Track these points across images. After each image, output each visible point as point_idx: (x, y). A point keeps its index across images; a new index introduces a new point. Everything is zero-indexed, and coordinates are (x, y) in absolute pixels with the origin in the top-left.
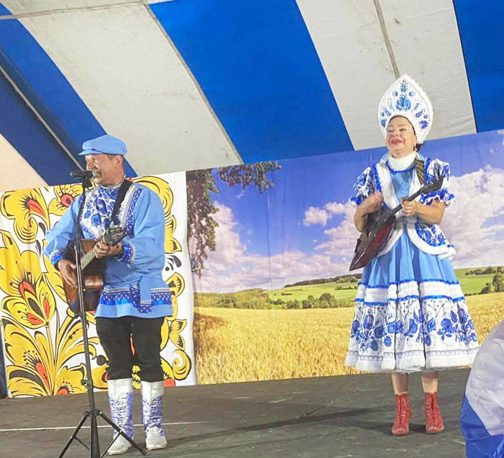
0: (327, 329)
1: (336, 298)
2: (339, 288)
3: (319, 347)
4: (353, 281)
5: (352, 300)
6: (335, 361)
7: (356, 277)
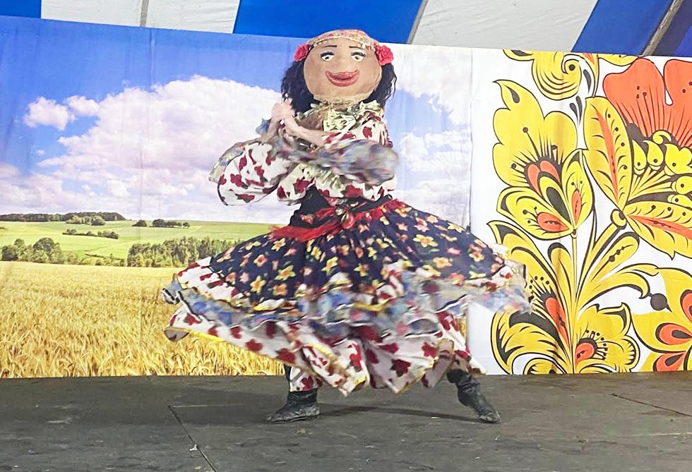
0: (40, 296)
1: (63, 248)
2: (70, 233)
3: (20, 328)
4: (96, 223)
5: (90, 254)
6: (47, 353)
7: (103, 218)
